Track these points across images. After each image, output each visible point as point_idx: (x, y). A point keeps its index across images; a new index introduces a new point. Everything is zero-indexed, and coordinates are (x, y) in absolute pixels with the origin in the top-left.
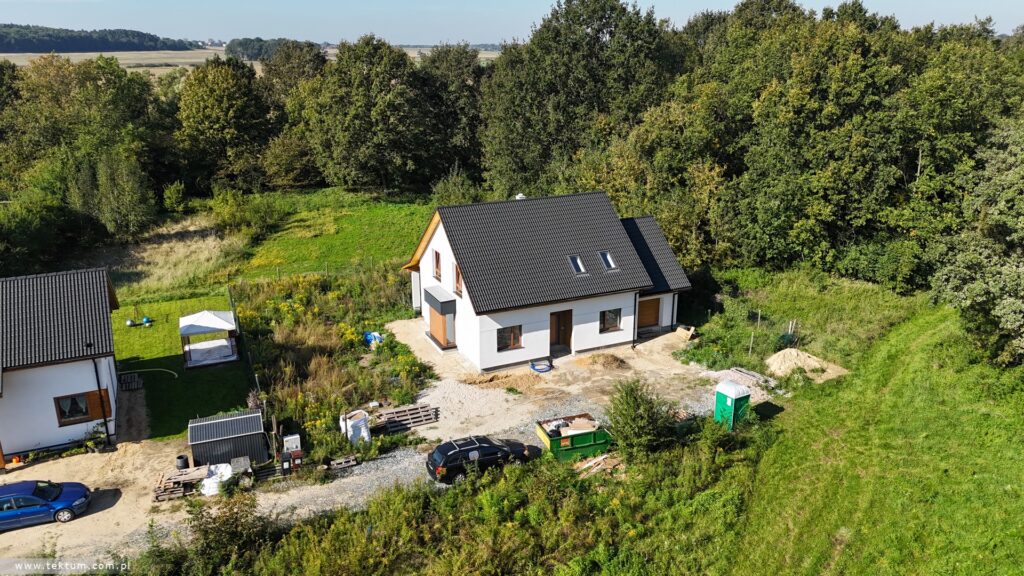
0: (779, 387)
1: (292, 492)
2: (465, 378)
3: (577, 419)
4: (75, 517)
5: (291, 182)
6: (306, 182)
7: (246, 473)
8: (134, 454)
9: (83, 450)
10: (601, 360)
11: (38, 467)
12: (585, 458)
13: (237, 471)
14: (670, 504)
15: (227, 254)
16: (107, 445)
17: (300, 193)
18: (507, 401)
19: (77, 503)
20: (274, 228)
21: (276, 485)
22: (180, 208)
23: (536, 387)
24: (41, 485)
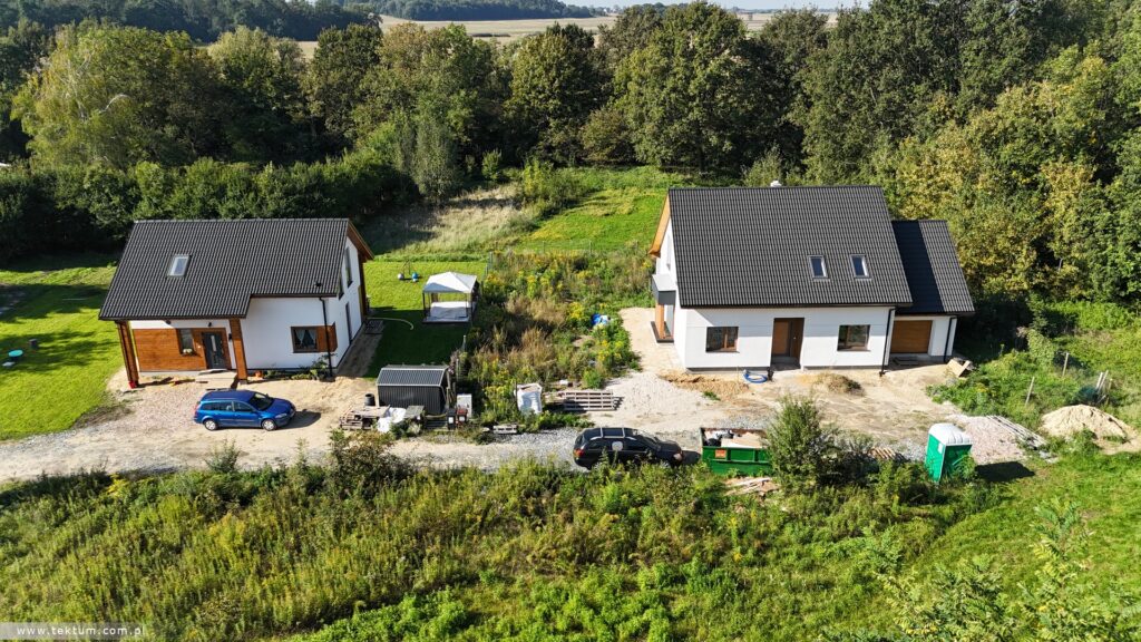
0: (1046, 449)
1: (451, 445)
2: (667, 373)
3: (748, 433)
4: (277, 428)
5: (605, 158)
6: (620, 159)
7: (415, 420)
8: (345, 387)
9: (308, 376)
10: (829, 380)
11: (272, 383)
12: (744, 476)
13: (408, 416)
14: (805, 541)
15: (513, 224)
16: (327, 375)
17: (614, 169)
18: (698, 404)
19: (280, 416)
20: (572, 203)
21: (440, 436)
22: (494, 177)
23: (739, 396)
24: (258, 396)
